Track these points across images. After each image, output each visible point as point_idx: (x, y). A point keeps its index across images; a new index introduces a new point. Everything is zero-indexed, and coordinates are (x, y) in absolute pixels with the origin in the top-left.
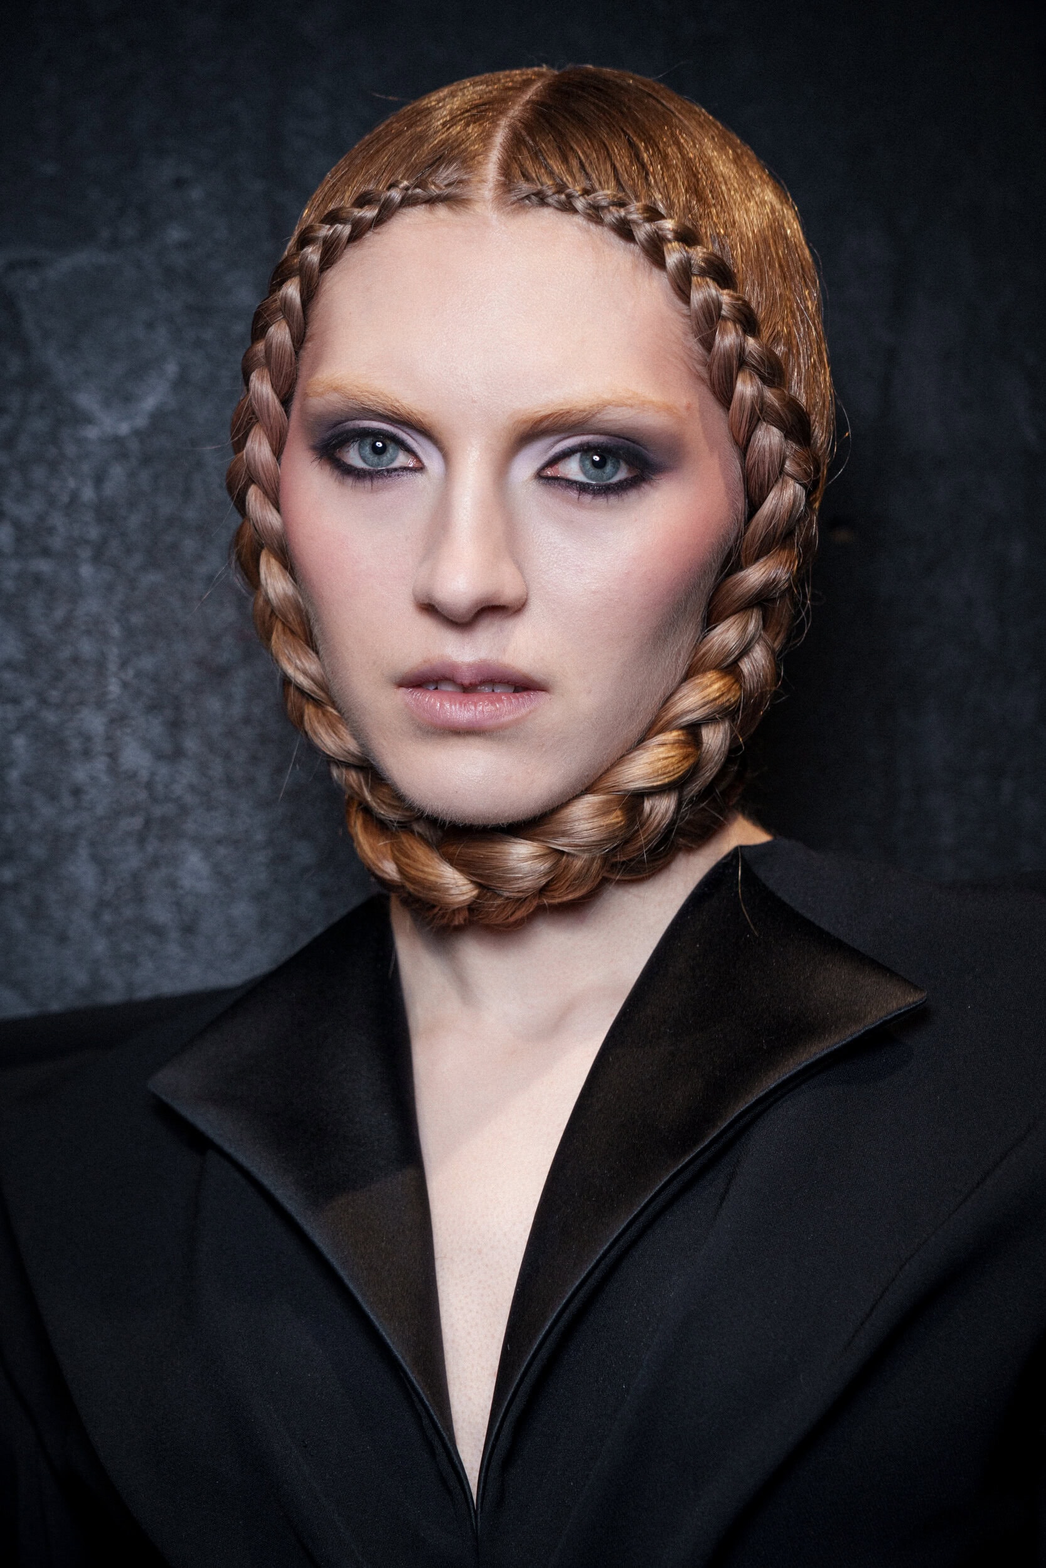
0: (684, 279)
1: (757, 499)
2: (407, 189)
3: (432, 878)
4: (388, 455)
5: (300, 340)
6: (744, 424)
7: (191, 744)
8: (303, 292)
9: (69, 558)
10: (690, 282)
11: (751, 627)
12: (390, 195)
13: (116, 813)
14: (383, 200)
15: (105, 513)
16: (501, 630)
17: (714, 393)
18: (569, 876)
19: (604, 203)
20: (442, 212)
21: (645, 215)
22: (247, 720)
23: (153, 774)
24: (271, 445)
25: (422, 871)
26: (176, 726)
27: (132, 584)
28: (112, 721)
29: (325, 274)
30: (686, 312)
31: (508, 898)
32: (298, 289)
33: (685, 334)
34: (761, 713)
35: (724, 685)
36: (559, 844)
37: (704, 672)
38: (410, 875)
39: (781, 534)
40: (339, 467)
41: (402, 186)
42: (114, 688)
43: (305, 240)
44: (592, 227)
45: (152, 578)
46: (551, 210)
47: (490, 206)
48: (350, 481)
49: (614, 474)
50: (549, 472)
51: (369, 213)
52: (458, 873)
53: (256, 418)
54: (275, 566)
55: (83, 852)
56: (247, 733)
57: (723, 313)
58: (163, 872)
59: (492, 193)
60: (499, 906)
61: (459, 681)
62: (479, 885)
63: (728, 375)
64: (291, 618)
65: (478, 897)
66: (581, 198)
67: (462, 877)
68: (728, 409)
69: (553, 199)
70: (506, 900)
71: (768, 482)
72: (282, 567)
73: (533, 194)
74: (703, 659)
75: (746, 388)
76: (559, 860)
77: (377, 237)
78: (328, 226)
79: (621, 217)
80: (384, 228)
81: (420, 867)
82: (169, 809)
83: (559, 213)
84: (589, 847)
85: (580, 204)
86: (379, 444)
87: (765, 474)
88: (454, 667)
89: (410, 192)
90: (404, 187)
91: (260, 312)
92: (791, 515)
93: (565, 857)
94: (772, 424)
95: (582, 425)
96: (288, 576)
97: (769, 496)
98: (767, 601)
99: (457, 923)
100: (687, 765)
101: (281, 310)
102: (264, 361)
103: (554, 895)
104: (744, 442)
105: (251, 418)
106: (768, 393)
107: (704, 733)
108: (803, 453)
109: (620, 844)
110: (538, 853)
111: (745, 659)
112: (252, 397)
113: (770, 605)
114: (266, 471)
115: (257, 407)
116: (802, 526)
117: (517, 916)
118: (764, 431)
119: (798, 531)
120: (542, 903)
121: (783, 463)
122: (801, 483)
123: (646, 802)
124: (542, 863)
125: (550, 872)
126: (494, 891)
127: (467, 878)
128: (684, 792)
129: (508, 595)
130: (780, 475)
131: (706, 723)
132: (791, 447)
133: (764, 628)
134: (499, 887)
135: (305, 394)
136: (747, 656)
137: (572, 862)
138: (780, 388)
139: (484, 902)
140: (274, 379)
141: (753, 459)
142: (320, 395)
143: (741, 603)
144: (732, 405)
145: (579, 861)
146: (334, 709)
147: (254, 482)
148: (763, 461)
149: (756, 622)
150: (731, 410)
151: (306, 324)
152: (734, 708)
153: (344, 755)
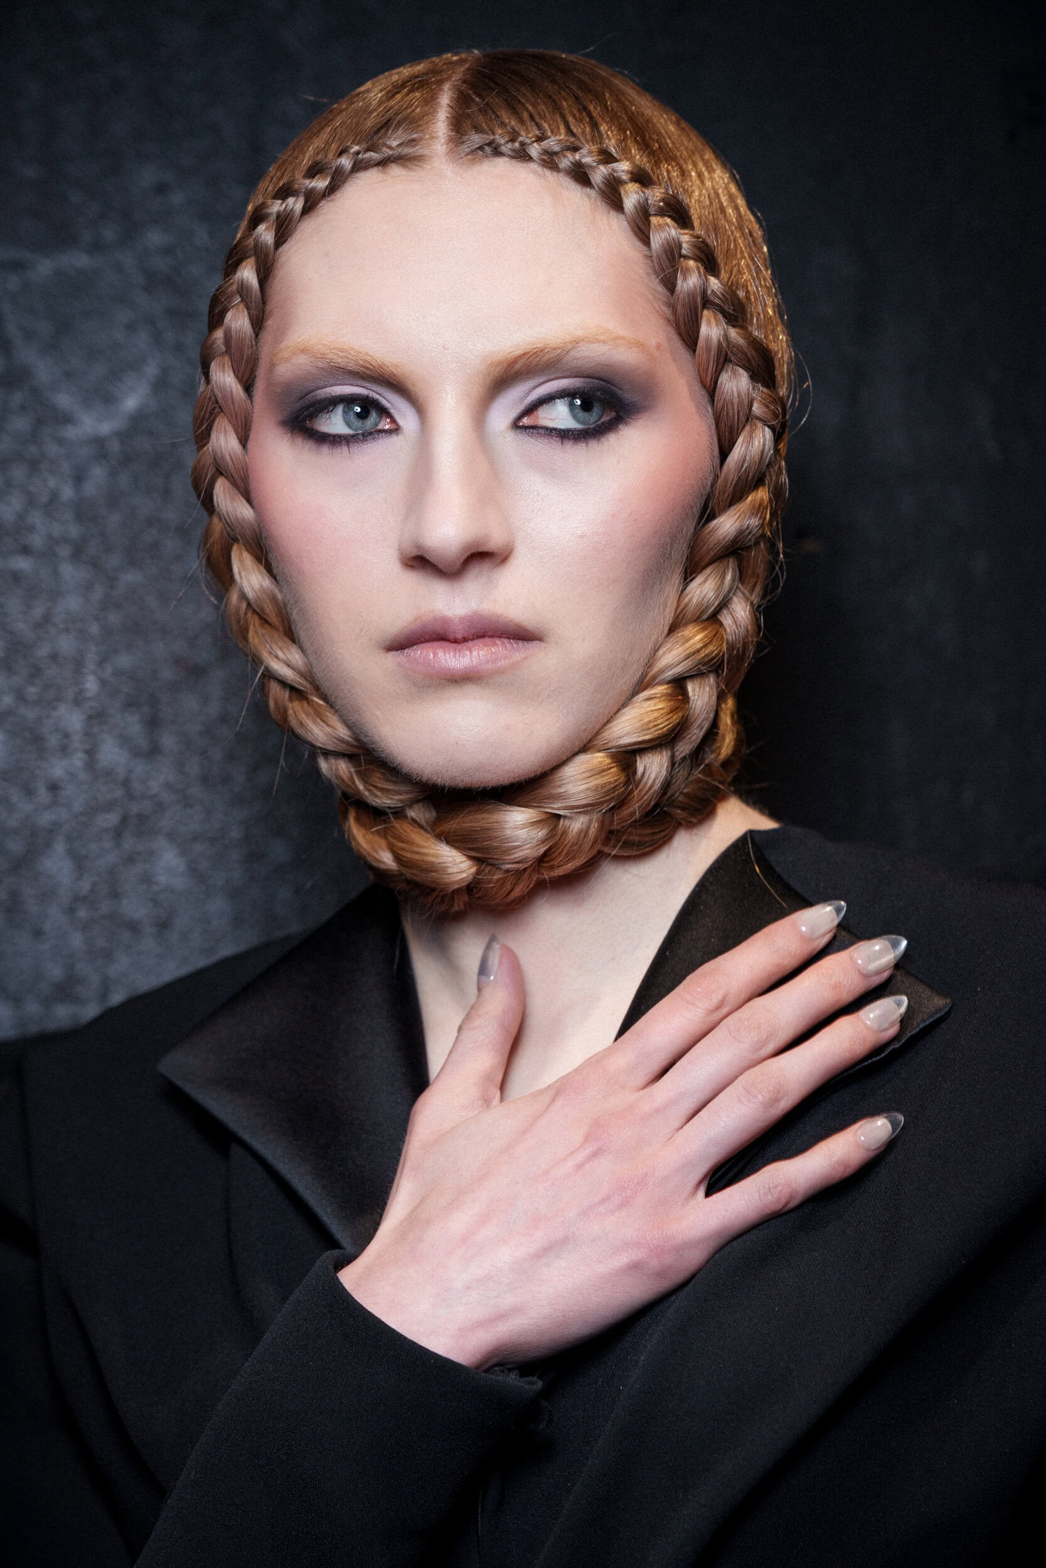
0: (643, 218)
1: (727, 442)
2: (358, 153)
3: (431, 859)
4: (372, 419)
5: (258, 323)
6: (711, 363)
7: (168, 741)
8: (260, 271)
9: (48, 555)
10: (649, 223)
11: (729, 577)
12: (341, 162)
13: (90, 811)
14: (334, 169)
15: (83, 512)
16: (490, 580)
17: (680, 334)
18: (566, 842)
19: (557, 148)
20: (395, 170)
21: (599, 157)
22: (224, 719)
23: (130, 770)
24: (237, 433)
25: (418, 853)
26: (153, 723)
27: (112, 581)
28: (91, 717)
29: (281, 249)
30: (646, 253)
31: (507, 871)
32: (254, 269)
33: (648, 274)
34: (746, 665)
35: (705, 637)
36: (556, 807)
37: (686, 624)
38: (405, 859)
39: (753, 478)
40: (312, 436)
41: (352, 151)
42: (93, 685)
43: (257, 218)
44: (548, 173)
45: (131, 577)
46: (505, 159)
47: (444, 160)
48: (325, 449)
50: (526, 421)
51: (321, 183)
52: (455, 851)
53: (220, 407)
54: (248, 558)
55: (60, 847)
56: (224, 732)
57: (684, 252)
58: (139, 869)
59: (444, 147)
60: (498, 880)
61: (452, 636)
62: (478, 860)
63: (693, 312)
64: (268, 609)
65: (478, 873)
66: (535, 144)
67: (459, 854)
68: (694, 351)
69: (506, 148)
70: (506, 873)
71: (738, 422)
72: (255, 559)
73: (486, 144)
74: (684, 612)
75: (711, 329)
76: (556, 826)
77: (331, 204)
78: (280, 202)
79: (576, 161)
80: (338, 195)
81: (416, 849)
82: (145, 806)
83: (513, 161)
84: (586, 809)
85: (534, 150)
87: (734, 415)
88: (446, 621)
89: (360, 156)
90: (355, 152)
91: (218, 296)
92: (761, 458)
93: (562, 821)
94: (739, 365)
95: (556, 364)
96: (262, 568)
97: (739, 440)
98: (742, 549)
99: (457, 909)
100: (676, 718)
101: (238, 292)
102: (223, 348)
103: (552, 868)
104: (712, 385)
105: (214, 409)
106: (733, 333)
107: (690, 687)
108: (770, 396)
109: (616, 805)
110: (534, 820)
111: (725, 611)
112: (215, 386)
113: (745, 553)
114: (234, 460)
115: (220, 396)
116: (772, 473)
117: (517, 893)
118: (731, 373)
119: (768, 477)
120: (541, 877)
121: (751, 406)
122: (769, 427)
123: (638, 758)
124: (539, 830)
125: (547, 839)
126: (493, 865)
127: (465, 855)
128: (675, 749)
129: (495, 541)
130: (749, 417)
131: (691, 677)
132: (759, 389)
133: (740, 580)
134: (497, 859)
135: (272, 366)
136: (727, 609)
137: (569, 827)
138: (743, 327)
139: (483, 879)
140: (235, 366)
141: (722, 401)
142: (287, 360)
143: (717, 552)
144: (698, 346)
145: (576, 825)
146: (319, 698)
147: (222, 474)
148: (732, 403)
149: (732, 572)
150: (697, 352)
151: (264, 303)
152: (718, 660)
153: (334, 742)
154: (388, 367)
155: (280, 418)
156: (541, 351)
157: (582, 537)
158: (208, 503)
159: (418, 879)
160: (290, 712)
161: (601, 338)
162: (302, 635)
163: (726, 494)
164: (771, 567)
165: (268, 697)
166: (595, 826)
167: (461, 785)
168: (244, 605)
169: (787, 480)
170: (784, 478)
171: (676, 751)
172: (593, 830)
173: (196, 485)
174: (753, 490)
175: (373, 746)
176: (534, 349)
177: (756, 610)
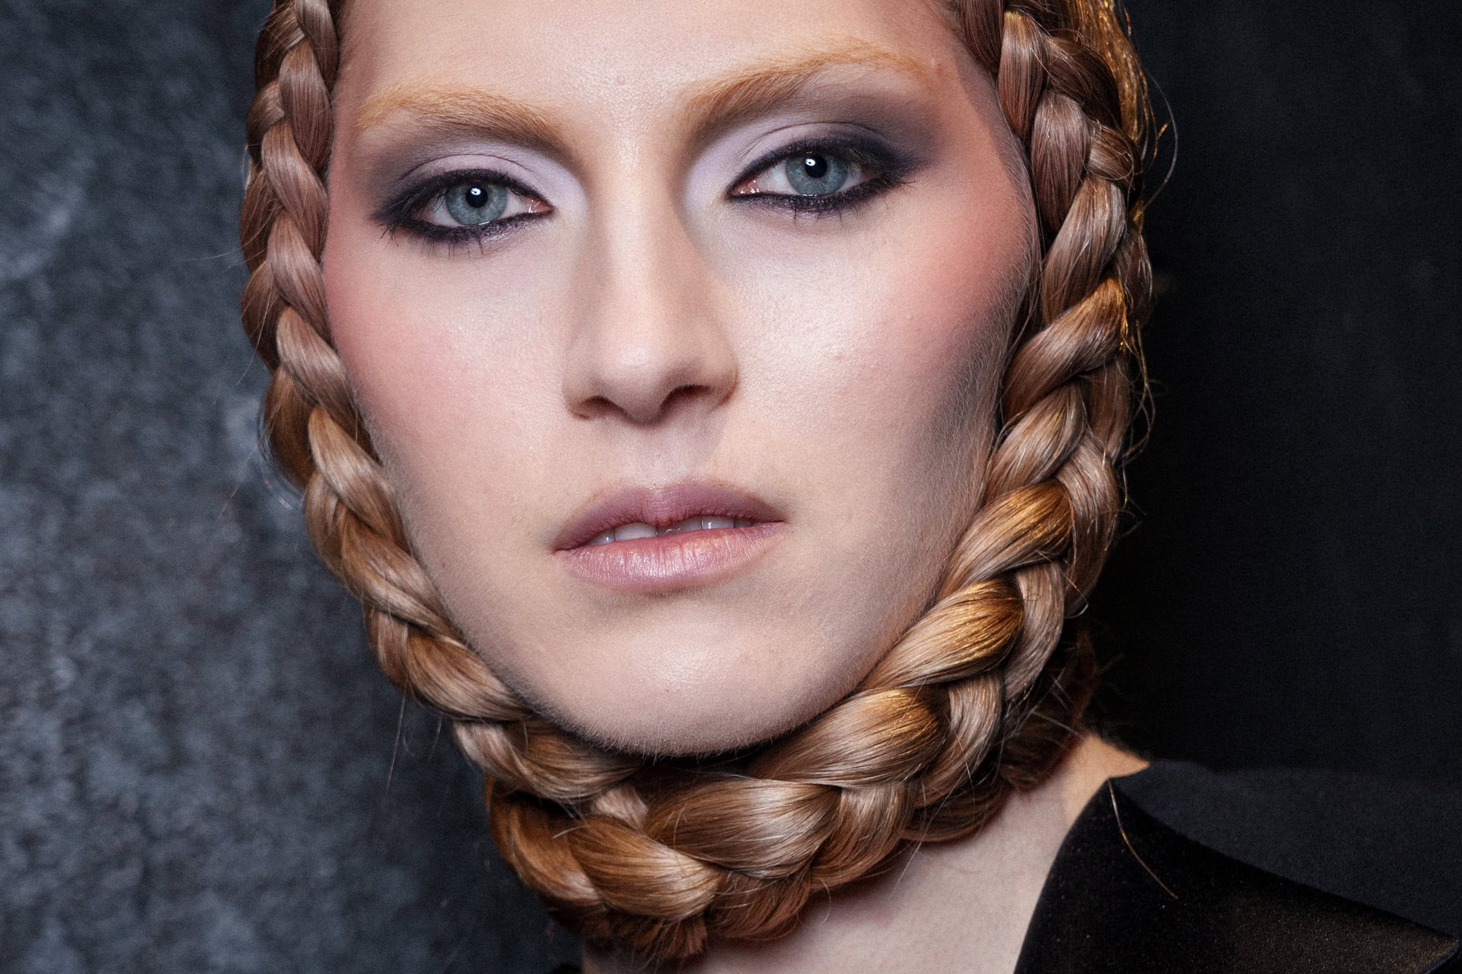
1: (1054, 213)
3: (645, 872)
4: (492, 206)
5: (331, 71)
6: (1022, 92)
7: (198, 742)
11: (1071, 416)
13: (94, 870)
17: (972, 50)
18: (852, 830)
22: (279, 693)
23: (144, 798)
24: (307, 241)
25: (626, 865)
26: (169, 718)
27: (71, 503)
28: (69, 723)
31: (765, 880)
35: (1043, 506)
36: (833, 775)
37: (1010, 490)
38: (608, 878)
39: (1099, 262)
40: (423, 230)
42: (64, 672)
45: (100, 493)
49: (842, 182)
50: (745, 189)
52: (682, 856)
53: (280, 202)
54: (333, 432)
55: (53, 933)
56: (284, 713)
58: (181, 948)
60: (753, 896)
61: (651, 518)
62: (718, 868)
63: (990, 16)
64: (368, 507)
65: (721, 887)
67: (690, 861)
68: (995, 75)
70: (763, 884)
71: (1070, 180)
72: (343, 431)
74: (1007, 471)
75: (1019, 41)
76: (833, 807)
81: (623, 860)
82: (178, 847)
84: (878, 776)
86: (476, 192)
87: (1062, 169)
88: (642, 495)
91: (268, 33)
92: (1109, 231)
93: (843, 797)
94: (1063, 93)
95: (788, 98)
96: (355, 444)
97: (1072, 207)
98: (1089, 373)
99: (692, 951)
100: (1006, 631)
101: (300, 25)
102: (280, 113)
103: (833, 870)
104: (1027, 125)
105: (270, 206)
106: (1053, 45)
107: (1023, 584)
108: (1116, 138)
109: (924, 768)
110: (801, 798)
111: (1068, 469)
112: (271, 170)
113: (1092, 379)
114: (305, 281)
115: (279, 185)
116: (1126, 254)
117: (782, 915)
118: (1054, 104)
119: (1121, 263)
120: (817, 887)
121: (1088, 154)
122: (1116, 184)
123: (952, 696)
124: (809, 813)
125: (821, 828)
126: (743, 873)
127: (699, 861)
128: (1006, 682)
129: (711, 367)
130: (1086, 173)
131: (1024, 569)
132: (1097, 128)
133: (1089, 420)
134: (750, 863)
135: (356, 131)
136: (1072, 467)
137: (856, 805)
138: (1067, 36)
139: (729, 896)
140: (299, 137)
141: (1043, 148)
142: (379, 120)
143: (1052, 378)
144: (1001, 66)
145: (864, 803)
146: (452, 638)
147: (288, 304)
148: (1059, 150)
149: (1076, 407)
150: (1000, 76)
151: (339, 39)
152: (1064, 542)
153: (480, 704)
154: (534, 115)
155: (372, 210)
156: (767, 78)
157: (839, 358)
158: (269, 353)
159: (627, 907)
160: (411, 661)
161: (855, 55)
162: (419, 540)
163: (1060, 290)
164: (1133, 400)
165: (376, 643)
166: (895, 800)
167: (678, 752)
168: (333, 503)
169: (1149, 266)
170: (1146, 264)
171: (1009, 684)
172: (892, 809)
173: (249, 323)
174: (1100, 283)
175: (538, 702)
176: (755, 75)
177: (1115, 467)
